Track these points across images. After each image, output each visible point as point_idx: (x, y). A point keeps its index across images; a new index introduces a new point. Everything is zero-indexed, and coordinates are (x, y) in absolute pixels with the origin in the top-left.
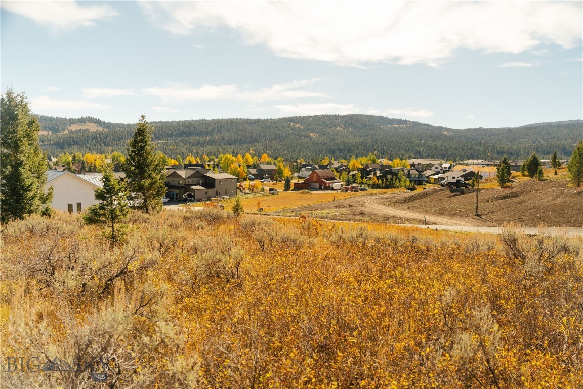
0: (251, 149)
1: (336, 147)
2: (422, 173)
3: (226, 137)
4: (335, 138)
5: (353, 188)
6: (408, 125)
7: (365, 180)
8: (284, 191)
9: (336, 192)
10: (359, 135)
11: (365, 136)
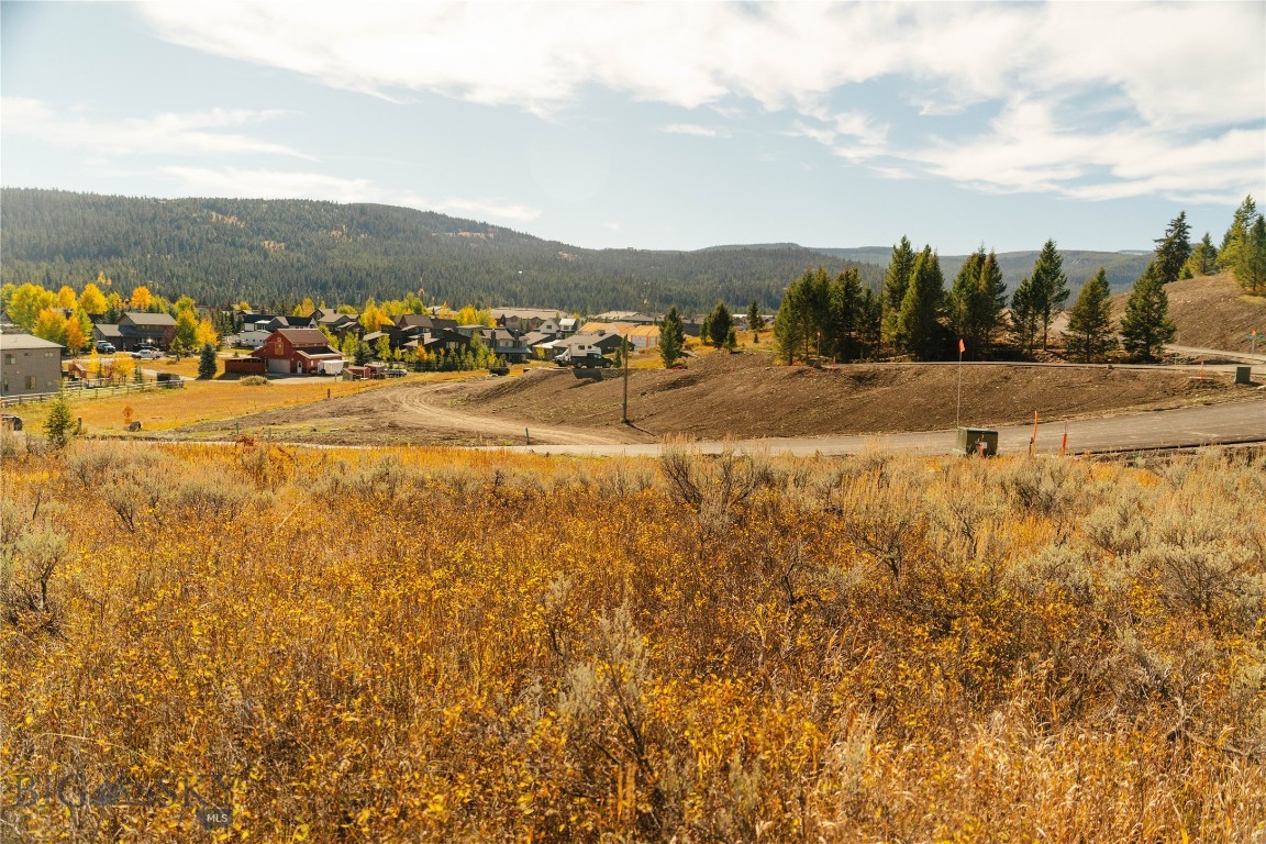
1: (330, 278)
2: (521, 338)
3: (20, 238)
4: (325, 254)
5: (373, 370)
6: (491, 235)
7: (398, 352)
8: (201, 378)
9: (332, 379)
10: (383, 250)
11: (396, 254)
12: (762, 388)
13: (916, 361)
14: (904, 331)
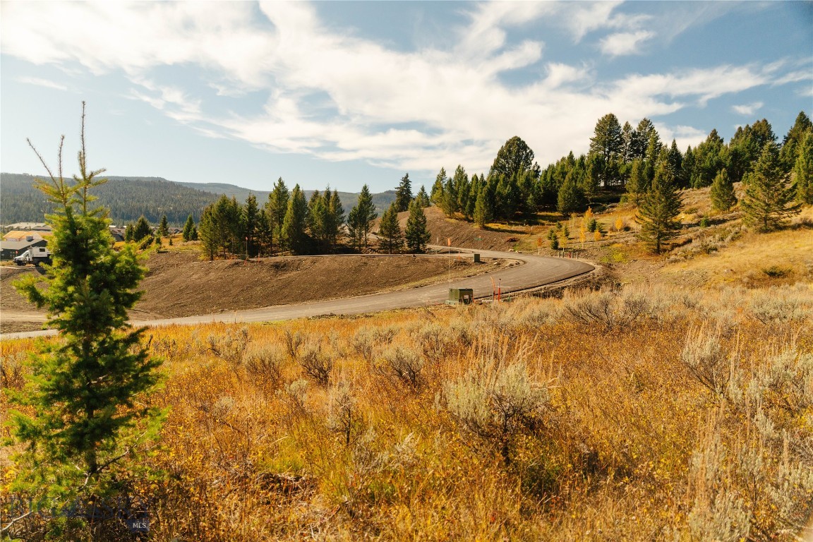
12: (212, 275)
13: (295, 255)
14: (287, 236)
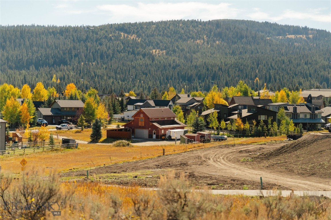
0: (54, 76)
1: (194, 72)
2: (316, 112)
3: (12, 56)
4: (192, 56)
5: (203, 136)
6: (311, 36)
7: (223, 123)
8: (91, 142)
9: (173, 143)
10: (231, 52)
11: (241, 53)
